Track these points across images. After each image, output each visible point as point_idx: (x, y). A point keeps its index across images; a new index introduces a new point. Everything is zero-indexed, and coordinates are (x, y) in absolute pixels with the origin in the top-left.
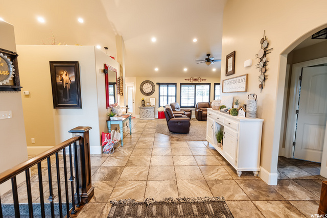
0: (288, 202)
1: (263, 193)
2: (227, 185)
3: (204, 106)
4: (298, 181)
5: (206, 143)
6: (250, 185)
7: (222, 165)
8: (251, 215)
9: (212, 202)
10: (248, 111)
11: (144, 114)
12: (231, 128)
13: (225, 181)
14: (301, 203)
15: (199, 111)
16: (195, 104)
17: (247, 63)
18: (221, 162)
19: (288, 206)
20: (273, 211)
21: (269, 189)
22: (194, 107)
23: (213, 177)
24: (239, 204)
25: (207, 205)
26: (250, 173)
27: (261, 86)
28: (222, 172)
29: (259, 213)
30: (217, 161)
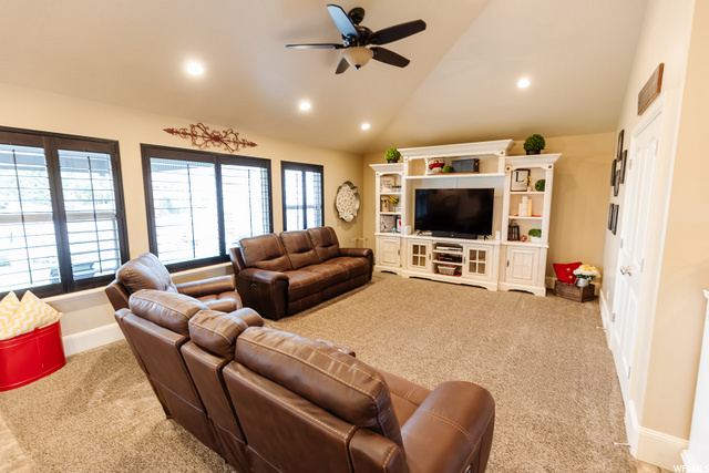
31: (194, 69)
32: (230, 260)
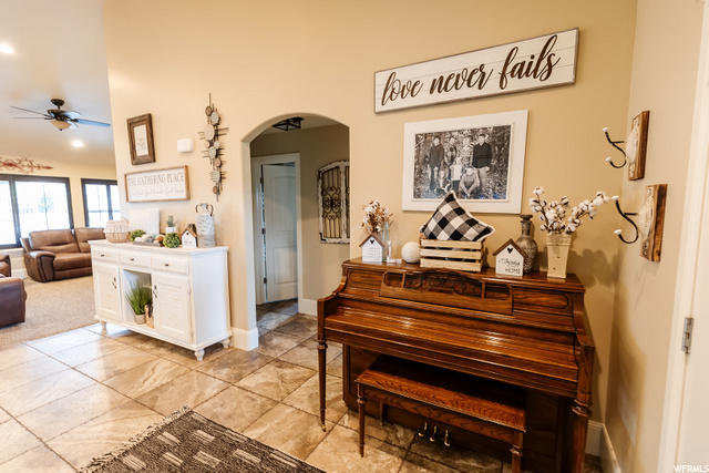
0: (277, 360)
1: (245, 365)
2: (186, 385)
3: (59, 240)
4: (280, 330)
5: (98, 328)
6: (223, 365)
7: (159, 356)
8: (240, 402)
9: (168, 427)
10: (202, 236)
12: (172, 272)
13: (177, 381)
14: (290, 354)
15: (40, 257)
17: (184, 144)
18: (156, 352)
19: (277, 364)
20: (265, 380)
21: (251, 356)
23: (149, 386)
24: (217, 400)
25: (159, 437)
26: (218, 346)
27: (217, 191)
28: (165, 368)
29: (249, 394)
30: (145, 354)
32: (21, 247)
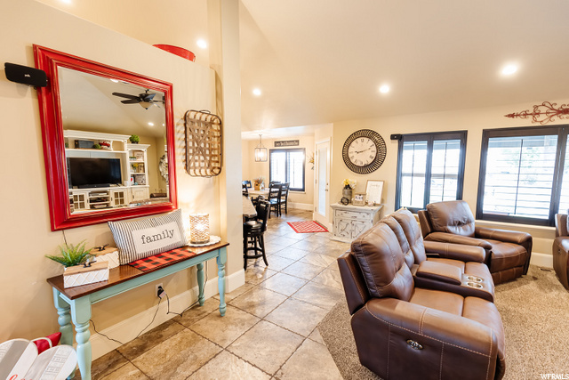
11: (343, 225)
16: (554, 210)
22: (551, 222)
31: (510, 70)
32: (554, 226)
